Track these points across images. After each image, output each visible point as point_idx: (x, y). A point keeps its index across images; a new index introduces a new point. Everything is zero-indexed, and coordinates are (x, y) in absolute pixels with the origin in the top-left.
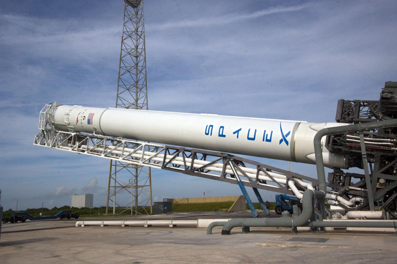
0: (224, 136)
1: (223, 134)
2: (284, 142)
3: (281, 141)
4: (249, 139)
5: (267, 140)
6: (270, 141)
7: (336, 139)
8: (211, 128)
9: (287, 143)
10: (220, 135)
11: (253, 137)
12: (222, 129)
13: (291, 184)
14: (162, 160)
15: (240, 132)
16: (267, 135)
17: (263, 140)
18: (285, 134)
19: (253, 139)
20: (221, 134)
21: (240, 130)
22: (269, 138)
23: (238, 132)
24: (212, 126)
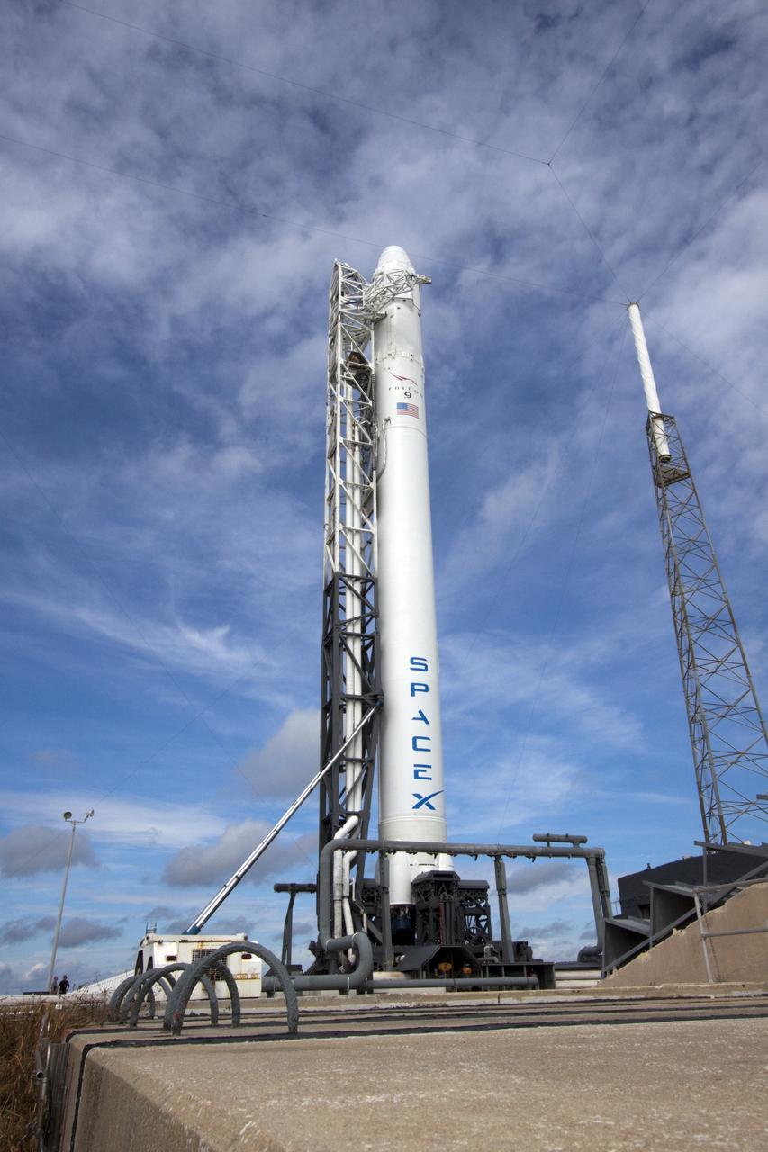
0: (413, 694)
1: (416, 692)
2: (417, 801)
3: (418, 796)
4: (415, 739)
5: (416, 772)
6: (416, 777)
7: (443, 885)
8: (423, 667)
9: (417, 806)
10: (413, 685)
11: (418, 747)
12: (424, 688)
13: (352, 821)
14: (349, 572)
15: (423, 722)
16: (425, 771)
17: (415, 766)
18: (430, 801)
19: (415, 748)
20: (416, 687)
21: (427, 723)
22: (420, 774)
23: (424, 718)
24: (426, 670)
